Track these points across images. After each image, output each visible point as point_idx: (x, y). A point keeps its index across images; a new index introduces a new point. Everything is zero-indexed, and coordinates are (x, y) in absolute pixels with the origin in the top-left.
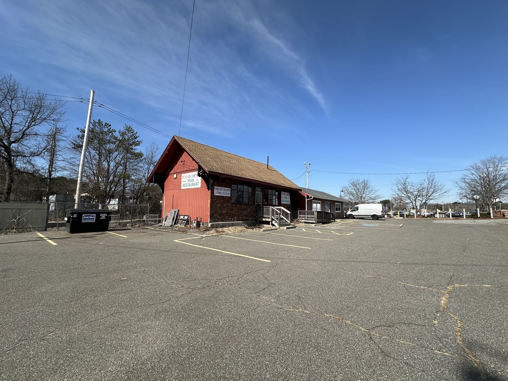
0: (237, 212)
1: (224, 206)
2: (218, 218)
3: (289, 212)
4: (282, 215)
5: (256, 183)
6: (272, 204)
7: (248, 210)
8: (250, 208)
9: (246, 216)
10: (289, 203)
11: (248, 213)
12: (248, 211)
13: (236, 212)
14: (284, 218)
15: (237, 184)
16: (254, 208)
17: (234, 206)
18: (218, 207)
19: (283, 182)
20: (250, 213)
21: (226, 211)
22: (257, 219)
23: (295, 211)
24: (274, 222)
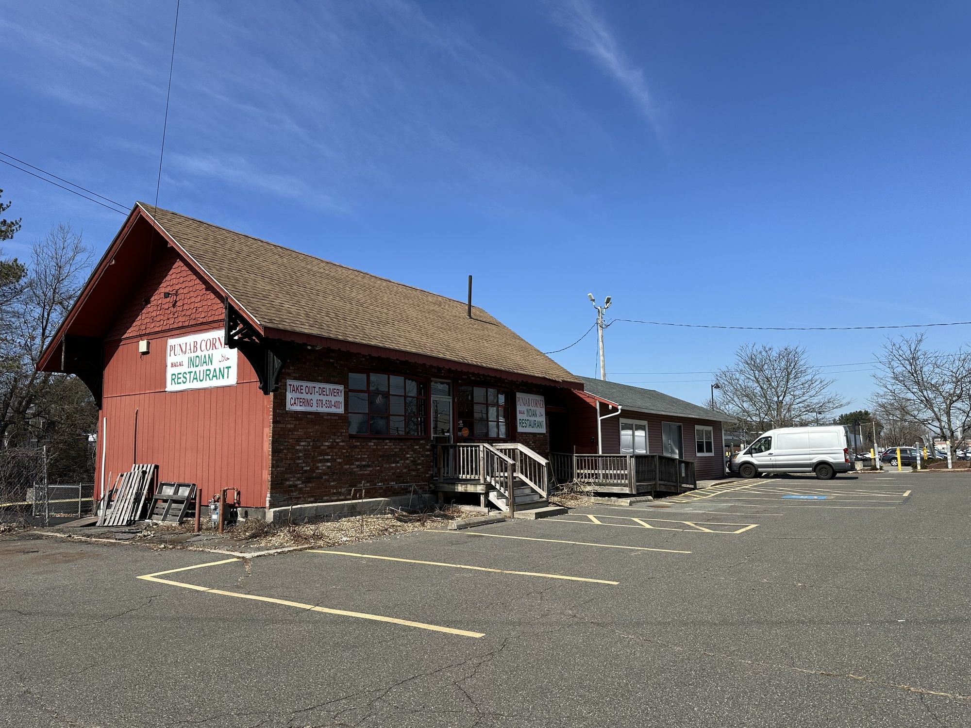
0: (368, 466)
1: (322, 447)
2: (301, 489)
3: (543, 461)
4: (522, 473)
5: (431, 366)
6: (487, 433)
7: (407, 459)
8: (414, 450)
9: (399, 478)
10: (543, 430)
11: (405, 468)
12: (407, 462)
13: (364, 466)
14: (527, 481)
15: (367, 371)
16: (428, 450)
17: (356, 447)
18: (300, 451)
19: (522, 362)
20: (413, 467)
21: (329, 464)
22: (436, 487)
23: (564, 456)
24: (493, 496)
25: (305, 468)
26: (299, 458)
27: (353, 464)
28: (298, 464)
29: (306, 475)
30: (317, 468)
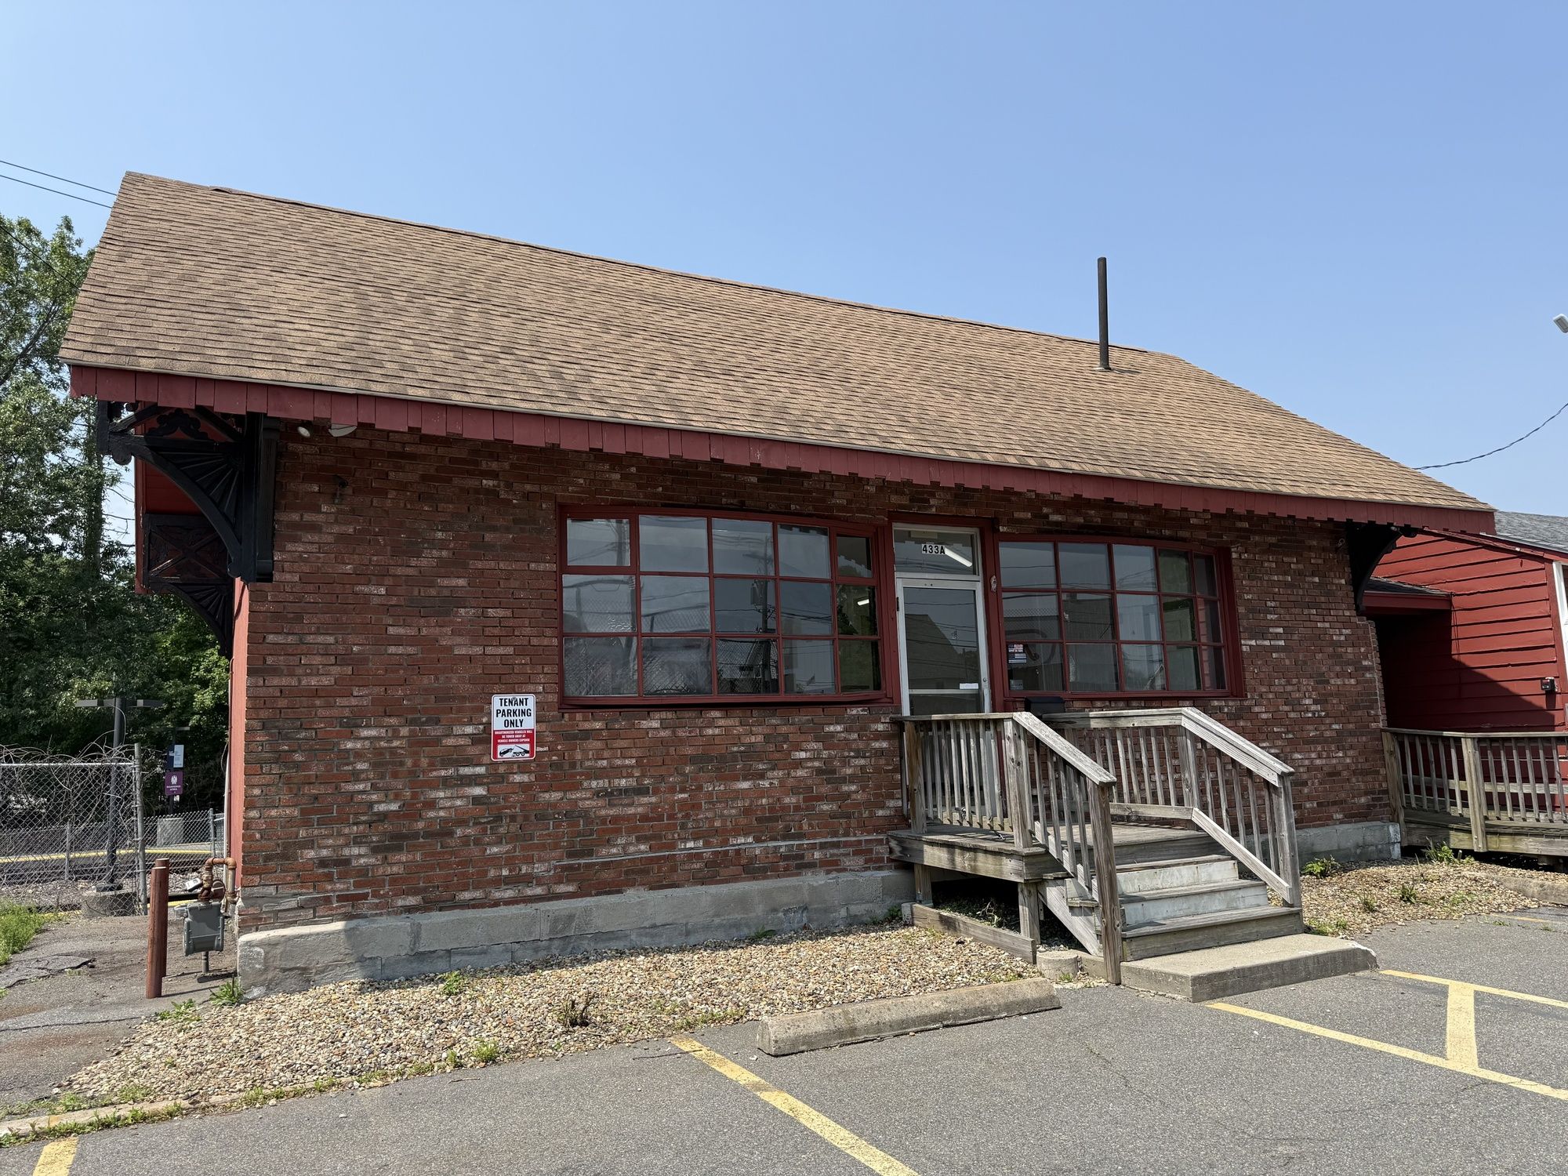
5: (884, 486)
6: (1119, 674)
7: (799, 764)
13: (626, 791)
14: (1222, 836)
15: (626, 510)
17: (587, 735)
20: (825, 789)
21: (479, 791)
22: (904, 850)
23: (1423, 737)
24: (1056, 899)
25: (382, 807)
26: (356, 776)
27: (577, 787)
28: (353, 794)
29: (387, 826)
30: (432, 804)
